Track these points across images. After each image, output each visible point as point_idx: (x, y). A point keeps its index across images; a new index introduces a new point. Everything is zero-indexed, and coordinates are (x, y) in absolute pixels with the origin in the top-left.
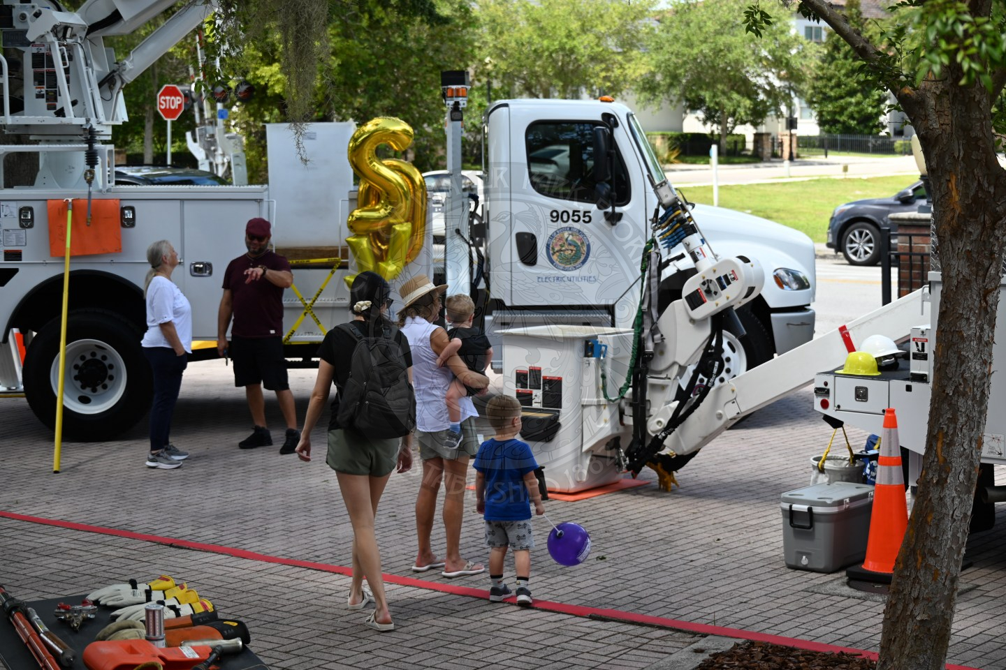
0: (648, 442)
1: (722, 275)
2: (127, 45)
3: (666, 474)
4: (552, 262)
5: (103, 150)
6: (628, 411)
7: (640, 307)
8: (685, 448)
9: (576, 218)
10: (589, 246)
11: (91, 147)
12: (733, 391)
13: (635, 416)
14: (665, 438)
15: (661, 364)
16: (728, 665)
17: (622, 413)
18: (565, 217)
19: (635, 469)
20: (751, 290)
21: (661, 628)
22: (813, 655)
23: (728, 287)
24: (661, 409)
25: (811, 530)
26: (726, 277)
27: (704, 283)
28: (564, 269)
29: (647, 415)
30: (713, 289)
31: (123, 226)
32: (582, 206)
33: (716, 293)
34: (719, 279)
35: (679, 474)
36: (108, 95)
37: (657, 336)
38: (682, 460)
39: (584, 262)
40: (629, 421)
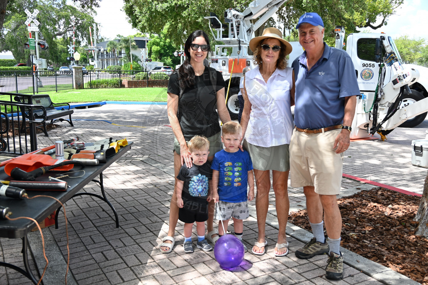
0: (377, 126)
1: (404, 74)
2: (254, 21)
3: (383, 136)
4: (362, 78)
5: (243, 46)
6: (372, 116)
7: (378, 84)
8: (389, 128)
9: (370, 66)
10: (373, 74)
11: (239, 45)
12: (405, 110)
13: (373, 117)
14: (382, 124)
15: (382, 102)
16: (365, 195)
17: (370, 117)
18: (367, 65)
19: (373, 133)
20: (414, 79)
21: (350, 179)
22: (403, 196)
23: (406, 78)
24: (382, 115)
25: (421, 153)
26: (406, 75)
27: (398, 77)
28: (366, 80)
29: (377, 117)
30: (401, 79)
31: (247, 66)
32: (372, 63)
33: (402, 80)
34: (403, 75)
35: (388, 136)
36: (249, 34)
37: (382, 93)
38: (388, 132)
39: (371, 78)
40: (372, 119)
